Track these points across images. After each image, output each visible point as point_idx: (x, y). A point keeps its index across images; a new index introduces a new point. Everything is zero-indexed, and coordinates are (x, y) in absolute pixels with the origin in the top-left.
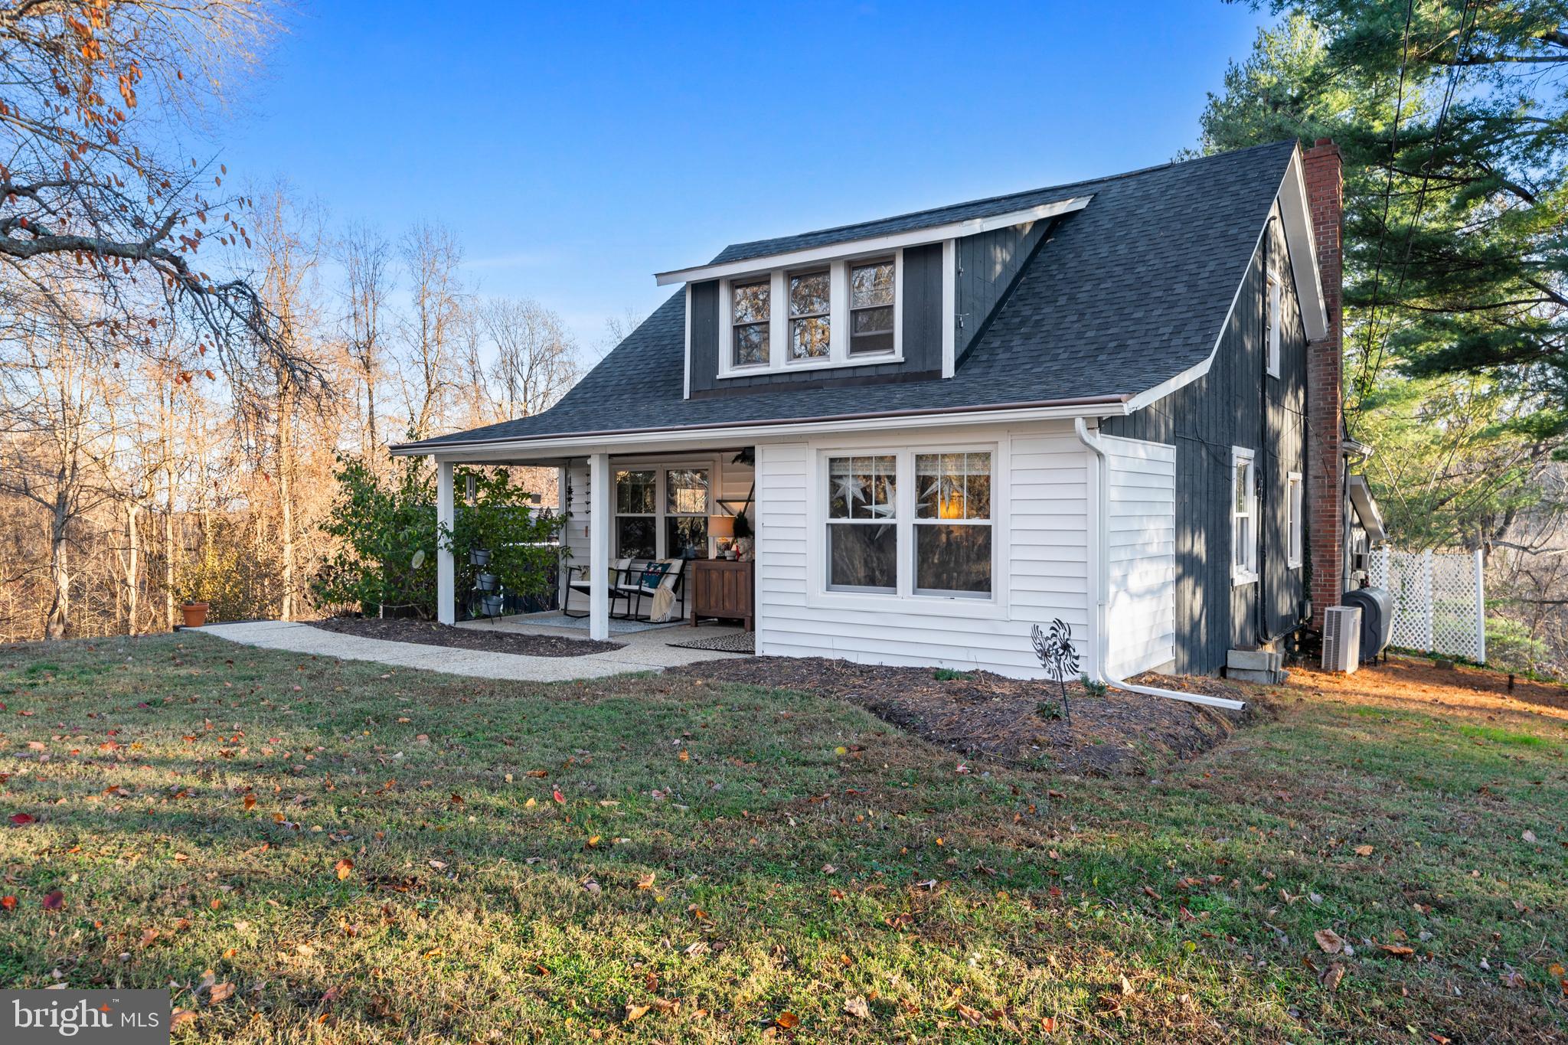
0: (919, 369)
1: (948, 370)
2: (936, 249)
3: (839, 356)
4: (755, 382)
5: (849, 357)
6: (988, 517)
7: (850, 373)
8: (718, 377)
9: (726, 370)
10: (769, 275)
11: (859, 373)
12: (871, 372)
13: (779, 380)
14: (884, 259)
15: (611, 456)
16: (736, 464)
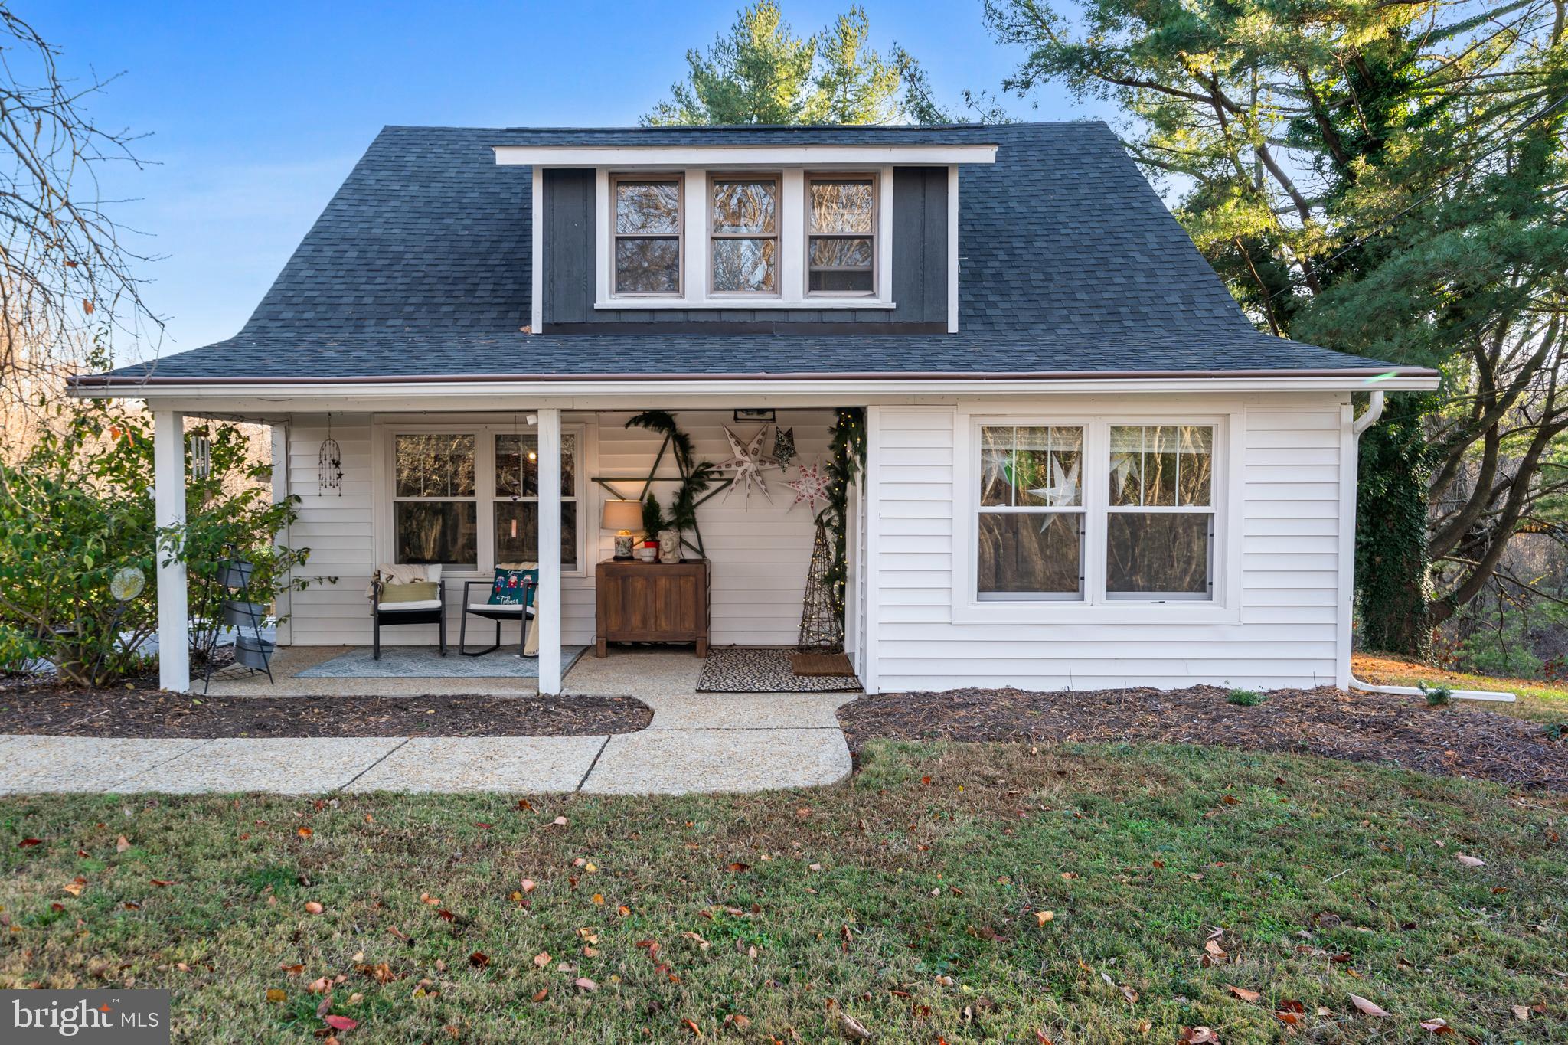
0: (915, 319)
1: (953, 326)
2: (939, 173)
3: (794, 293)
4: (659, 317)
5: (805, 296)
6: (1207, 503)
7: (814, 317)
8: (596, 306)
9: (606, 297)
10: (683, 173)
11: (827, 318)
12: (848, 318)
13: (701, 318)
14: (866, 176)
15: (563, 411)
16: (632, 428)
